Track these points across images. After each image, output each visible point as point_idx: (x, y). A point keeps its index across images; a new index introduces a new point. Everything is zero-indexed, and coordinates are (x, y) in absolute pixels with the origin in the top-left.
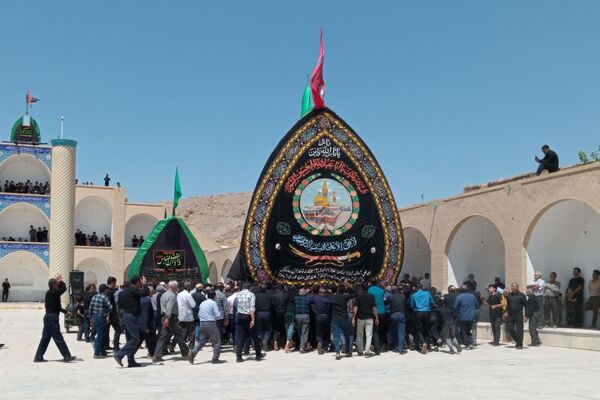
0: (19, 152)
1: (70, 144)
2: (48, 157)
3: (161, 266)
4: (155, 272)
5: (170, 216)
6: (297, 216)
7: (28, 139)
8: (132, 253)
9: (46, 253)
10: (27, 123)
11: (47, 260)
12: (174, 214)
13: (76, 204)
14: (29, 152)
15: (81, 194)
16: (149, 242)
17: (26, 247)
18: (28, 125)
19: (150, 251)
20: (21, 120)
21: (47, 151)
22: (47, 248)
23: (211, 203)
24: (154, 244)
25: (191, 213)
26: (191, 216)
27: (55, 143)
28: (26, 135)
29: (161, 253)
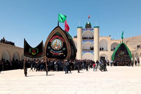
0: (87, 30)
1: (98, 27)
2: (93, 31)
3: (120, 55)
4: (118, 57)
5: (122, 43)
6: (51, 46)
7: (89, 27)
8: (113, 52)
9: (93, 53)
10: (88, 23)
11: (93, 54)
12: (123, 42)
13: (99, 41)
14: (89, 30)
15: (101, 39)
16: (116, 49)
17: (89, 52)
18: (89, 24)
19: (117, 51)
20: (87, 23)
21: (93, 29)
22: (93, 52)
23: (133, 38)
24: (118, 50)
25: (128, 41)
26: (128, 42)
27: (95, 27)
28: (88, 26)
29: (119, 52)
